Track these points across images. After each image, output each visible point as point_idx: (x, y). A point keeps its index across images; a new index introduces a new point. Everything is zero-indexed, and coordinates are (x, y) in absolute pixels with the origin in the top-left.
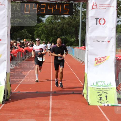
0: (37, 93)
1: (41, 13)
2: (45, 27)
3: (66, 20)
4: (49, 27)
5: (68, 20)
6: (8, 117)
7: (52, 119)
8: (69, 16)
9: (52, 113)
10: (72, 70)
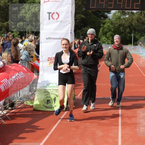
0: (104, 99)
1: (109, 8)
2: (112, 23)
3: (135, 15)
4: (116, 24)
5: (137, 16)
6: (72, 125)
7: (122, 129)
8: (138, 11)
9: (122, 122)
10: (143, 73)
